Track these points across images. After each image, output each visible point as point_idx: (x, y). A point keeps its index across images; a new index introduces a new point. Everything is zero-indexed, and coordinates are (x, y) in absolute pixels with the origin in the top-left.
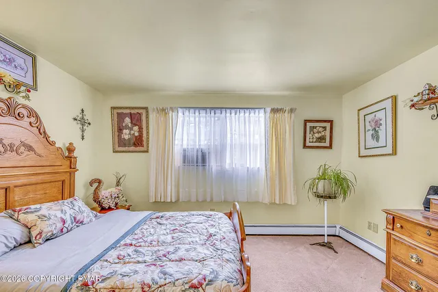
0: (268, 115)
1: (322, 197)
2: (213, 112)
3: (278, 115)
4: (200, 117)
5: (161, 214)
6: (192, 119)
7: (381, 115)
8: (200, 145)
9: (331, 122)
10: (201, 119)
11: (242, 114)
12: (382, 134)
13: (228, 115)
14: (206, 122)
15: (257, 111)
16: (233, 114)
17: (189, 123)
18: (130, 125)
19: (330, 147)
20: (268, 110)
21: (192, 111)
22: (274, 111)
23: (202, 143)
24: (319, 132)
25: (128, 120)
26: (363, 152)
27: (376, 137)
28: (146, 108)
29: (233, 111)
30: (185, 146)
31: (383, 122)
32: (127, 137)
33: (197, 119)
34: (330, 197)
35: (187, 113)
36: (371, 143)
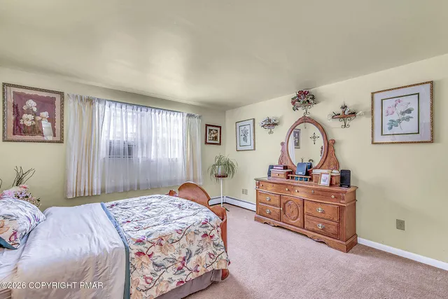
0: (185, 117)
1: (220, 177)
2: (139, 109)
3: (191, 119)
4: (126, 112)
5: (113, 203)
6: (119, 113)
7: (247, 127)
8: (127, 138)
9: (220, 127)
10: (129, 114)
11: (164, 114)
12: (248, 138)
13: (153, 113)
14: (133, 117)
15: (176, 113)
16: (157, 113)
17: (115, 116)
18: (35, 109)
19: (220, 144)
20: (186, 115)
21: (118, 105)
22: (189, 116)
23: (129, 136)
24: (214, 133)
25: (31, 104)
26: (239, 148)
27: (245, 139)
28: (61, 94)
29: (157, 111)
30: (111, 139)
31: (249, 131)
32: (28, 123)
33: (124, 113)
34: (224, 177)
35: (113, 106)
36: (243, 143)
